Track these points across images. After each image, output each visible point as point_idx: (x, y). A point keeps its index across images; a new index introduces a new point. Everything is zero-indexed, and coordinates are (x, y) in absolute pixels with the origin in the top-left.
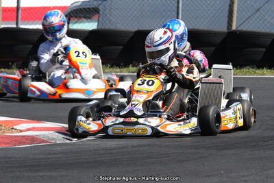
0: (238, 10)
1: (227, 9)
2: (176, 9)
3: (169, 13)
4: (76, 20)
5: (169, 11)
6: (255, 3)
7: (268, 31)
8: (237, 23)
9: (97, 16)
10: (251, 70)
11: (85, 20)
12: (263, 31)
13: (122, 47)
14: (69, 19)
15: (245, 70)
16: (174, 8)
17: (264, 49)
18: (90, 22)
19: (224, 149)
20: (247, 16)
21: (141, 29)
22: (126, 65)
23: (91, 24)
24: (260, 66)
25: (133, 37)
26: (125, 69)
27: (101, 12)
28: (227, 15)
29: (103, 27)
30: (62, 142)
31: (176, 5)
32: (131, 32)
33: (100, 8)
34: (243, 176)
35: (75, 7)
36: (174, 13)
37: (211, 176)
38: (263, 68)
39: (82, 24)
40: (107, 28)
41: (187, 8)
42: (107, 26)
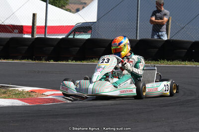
0: (171, 28)
2: (136, 28)
4: (79, 33)
6: (181, 24)
7: (188, 40)
8: (170, 35)
9: (90, 31)
10: (178, 62)
11: (84, 33)
12: (185, 40)
13: (104, 49)
14: (75, 33)
15: (175, 62)
16: (134, 27)
17: (186, 51)
19: (164, 107)
20: (176, 32)
24: (184, 60)
27: (93, 29)
29: (94, 37)
31: (136, 25)
32: (110, 40)
33: (92, 27)
34: (175, 122)
36: (135, 30)
37: (156, 121)
39: (82, 36)
42: (96, 37)
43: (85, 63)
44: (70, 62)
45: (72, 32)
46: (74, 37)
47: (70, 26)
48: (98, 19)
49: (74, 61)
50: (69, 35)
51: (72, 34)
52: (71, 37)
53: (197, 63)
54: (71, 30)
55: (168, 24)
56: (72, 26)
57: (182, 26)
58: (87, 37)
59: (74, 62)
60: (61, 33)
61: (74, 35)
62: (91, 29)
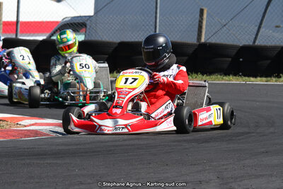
0: (207, 25)
2: (154, 24)
3: (147, 27)
5: (147, 25)
6: (221, 20)
9: (84, 29)
10: (219, 76)
13: (106, 56)
16: (151, 23)
17: (230, 59)
20: (214, 31)
22: (111, 72)
23: (80, 36)
24: (227, 73)
25: (116, 48)
27: (88, 27)
28: (197, 29)
29: (90, 39)
31: (154, 20)
32: (115, 43)
33: (87, 23)
35: (66, 21)
36: (153, 28)
38: (229, 75)
40: (93, 39)
41: (163, 23)
45: (57, 31)
47: (53, 22)
48: (95, 13)
50: (52, 35)
52: (54, 38)
53: (247, 78)
54: (55, 27)
55: (202, 19)
56: (57, 22)
57: (224, 22)
62: (86, 26)
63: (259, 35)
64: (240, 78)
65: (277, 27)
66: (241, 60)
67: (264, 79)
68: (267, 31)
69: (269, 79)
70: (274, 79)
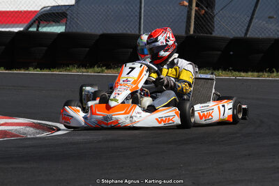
1: (186, 15)
2: (138, 15)
3: (132, 18)
4: (45, 23)
5: (132, 16)
9: (65, 20)
10: (207, 71)
11: (54, 24)
13: (88, 49)
14: (39, 23)
16: (136, 13)
17: (219, 53)
18: (58, 26)
21: (105, 32)
22: (92, 66)
23: (60, 27)
26: (90, 70)
27: (69, 17)
28: (185, 20)
29: (70, 31)
30: (32, 136)
31: (138, 11)
32: (96, 35)
33: (67, 13)
35: (45, 11)
36: (137, 18)
37: (170, 169)
38: (218, 70)
39: (51, 28)
40: (74, 31)
41: (149, 14)
42: (75, 30)
43: (56, 72)
44: (32, 71)
45: (34, 22)
46: (37, 30)
47: (31, 11)
48: (76, 2)
49: (38, 69)
50: (30, 26)
51: (36, 25)
52: (33, 29)
53: (237, 73)
54: (34, 17)
56: (35, 12)
58: (59, 29)
59: (38, 72)
60: (17, 23)
61: (38, 27)
62: (66, 17)
63: (251, 26)
64: (229, 73)
65: (270, 17)
66: (231, 53)
67: (256, 74)
68: (260, 22)
69: (261, 74)
70: (266, 74)
